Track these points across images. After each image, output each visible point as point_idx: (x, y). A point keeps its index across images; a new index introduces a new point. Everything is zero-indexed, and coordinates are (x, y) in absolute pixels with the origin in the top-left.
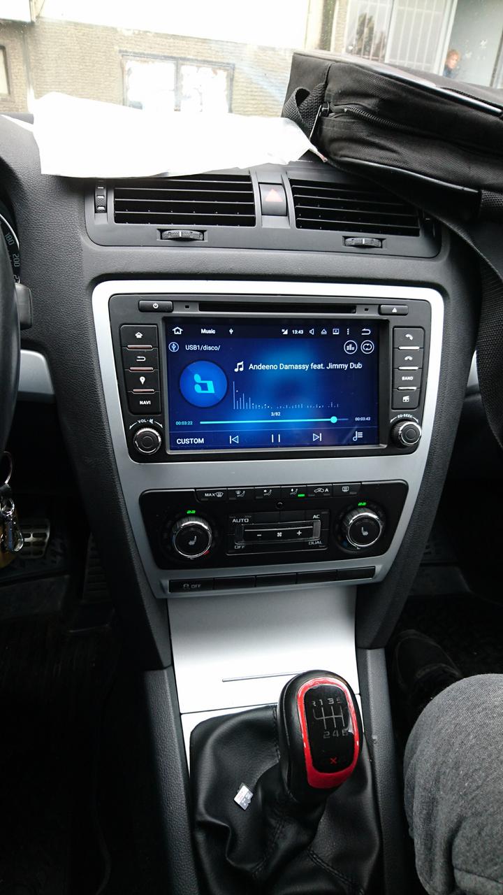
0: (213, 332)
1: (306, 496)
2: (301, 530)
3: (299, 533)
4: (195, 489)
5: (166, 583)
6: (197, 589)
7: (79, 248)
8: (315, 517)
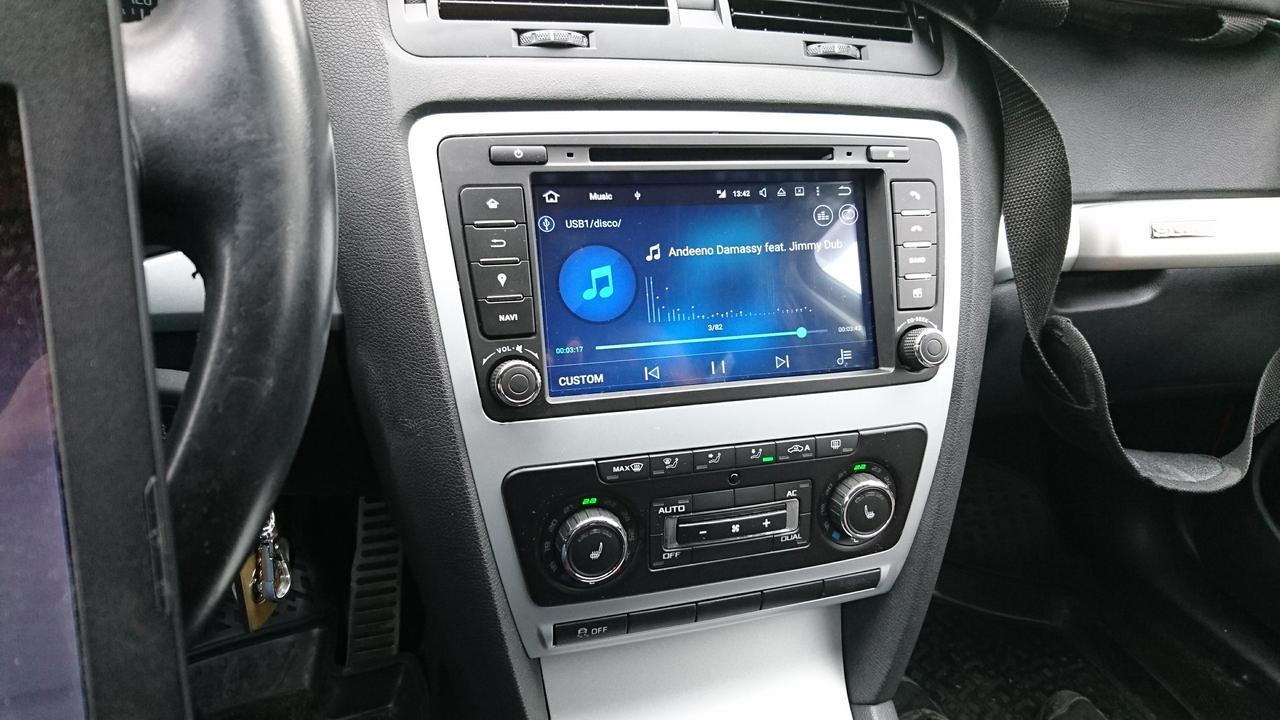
0: (607, 197)
1: (776, 460)
2: (769, 518)
3: (766, 523)
4: (596, 460)
5: (548, 630)
6: (601, 635)
7: (383, 60)
8: (789, 494)
